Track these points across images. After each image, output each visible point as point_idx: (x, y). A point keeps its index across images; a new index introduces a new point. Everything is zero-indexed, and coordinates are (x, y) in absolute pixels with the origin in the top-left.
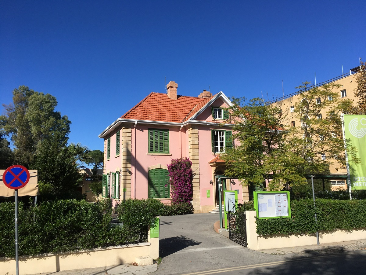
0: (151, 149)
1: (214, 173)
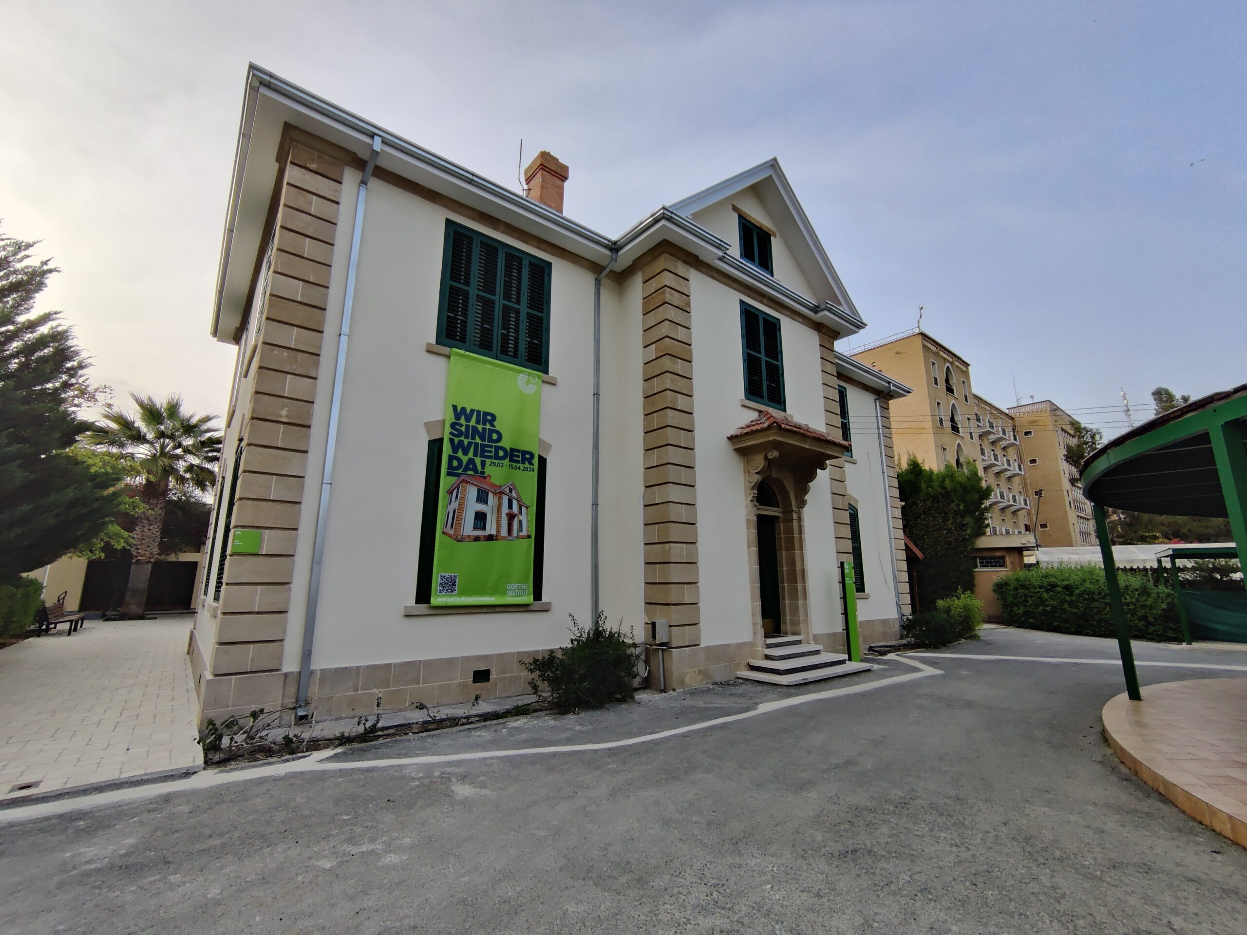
1: (753, 488)
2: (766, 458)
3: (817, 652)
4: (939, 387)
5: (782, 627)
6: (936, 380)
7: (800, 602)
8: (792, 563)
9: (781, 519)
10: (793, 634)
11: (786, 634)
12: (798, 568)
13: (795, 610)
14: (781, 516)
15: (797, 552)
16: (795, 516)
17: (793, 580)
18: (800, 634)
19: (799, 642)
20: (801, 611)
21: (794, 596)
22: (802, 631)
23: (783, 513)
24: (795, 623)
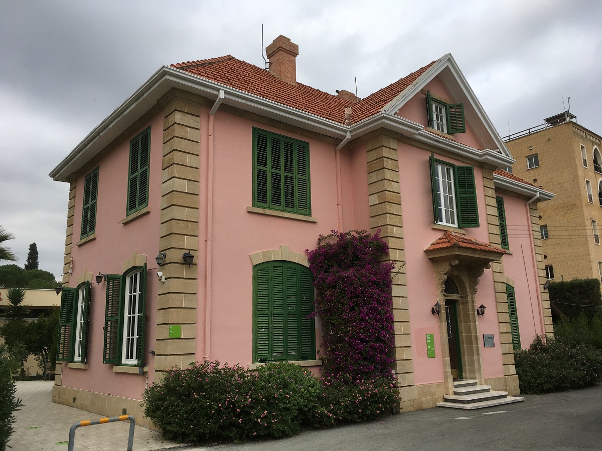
0: (260, 196)
1: (442, 283)
2: (450, 264)
3: (488, 390)
4: (588, 168)
5: (464, 375)
6: (585, 161)
7: (475, 357)
8: (469, 331)
9: (460, 302)
10: (471, 379)
11: (466, 379)
12: (473, 334)
13: (472, 363)
14: (460, 299)
15: (472, 324)
16: (469, 299)
17: (470, 342)
18: (476, 379)
19: (475, 384)
20: (476, 363)
21: (471, 354)
22: (477, 377)
23: (461, 297)
24: (473, 371)
